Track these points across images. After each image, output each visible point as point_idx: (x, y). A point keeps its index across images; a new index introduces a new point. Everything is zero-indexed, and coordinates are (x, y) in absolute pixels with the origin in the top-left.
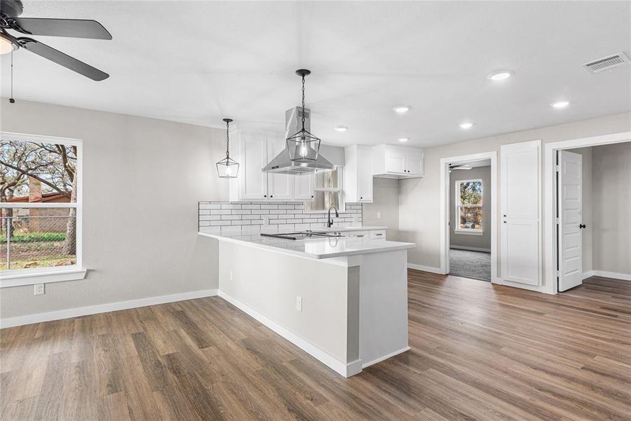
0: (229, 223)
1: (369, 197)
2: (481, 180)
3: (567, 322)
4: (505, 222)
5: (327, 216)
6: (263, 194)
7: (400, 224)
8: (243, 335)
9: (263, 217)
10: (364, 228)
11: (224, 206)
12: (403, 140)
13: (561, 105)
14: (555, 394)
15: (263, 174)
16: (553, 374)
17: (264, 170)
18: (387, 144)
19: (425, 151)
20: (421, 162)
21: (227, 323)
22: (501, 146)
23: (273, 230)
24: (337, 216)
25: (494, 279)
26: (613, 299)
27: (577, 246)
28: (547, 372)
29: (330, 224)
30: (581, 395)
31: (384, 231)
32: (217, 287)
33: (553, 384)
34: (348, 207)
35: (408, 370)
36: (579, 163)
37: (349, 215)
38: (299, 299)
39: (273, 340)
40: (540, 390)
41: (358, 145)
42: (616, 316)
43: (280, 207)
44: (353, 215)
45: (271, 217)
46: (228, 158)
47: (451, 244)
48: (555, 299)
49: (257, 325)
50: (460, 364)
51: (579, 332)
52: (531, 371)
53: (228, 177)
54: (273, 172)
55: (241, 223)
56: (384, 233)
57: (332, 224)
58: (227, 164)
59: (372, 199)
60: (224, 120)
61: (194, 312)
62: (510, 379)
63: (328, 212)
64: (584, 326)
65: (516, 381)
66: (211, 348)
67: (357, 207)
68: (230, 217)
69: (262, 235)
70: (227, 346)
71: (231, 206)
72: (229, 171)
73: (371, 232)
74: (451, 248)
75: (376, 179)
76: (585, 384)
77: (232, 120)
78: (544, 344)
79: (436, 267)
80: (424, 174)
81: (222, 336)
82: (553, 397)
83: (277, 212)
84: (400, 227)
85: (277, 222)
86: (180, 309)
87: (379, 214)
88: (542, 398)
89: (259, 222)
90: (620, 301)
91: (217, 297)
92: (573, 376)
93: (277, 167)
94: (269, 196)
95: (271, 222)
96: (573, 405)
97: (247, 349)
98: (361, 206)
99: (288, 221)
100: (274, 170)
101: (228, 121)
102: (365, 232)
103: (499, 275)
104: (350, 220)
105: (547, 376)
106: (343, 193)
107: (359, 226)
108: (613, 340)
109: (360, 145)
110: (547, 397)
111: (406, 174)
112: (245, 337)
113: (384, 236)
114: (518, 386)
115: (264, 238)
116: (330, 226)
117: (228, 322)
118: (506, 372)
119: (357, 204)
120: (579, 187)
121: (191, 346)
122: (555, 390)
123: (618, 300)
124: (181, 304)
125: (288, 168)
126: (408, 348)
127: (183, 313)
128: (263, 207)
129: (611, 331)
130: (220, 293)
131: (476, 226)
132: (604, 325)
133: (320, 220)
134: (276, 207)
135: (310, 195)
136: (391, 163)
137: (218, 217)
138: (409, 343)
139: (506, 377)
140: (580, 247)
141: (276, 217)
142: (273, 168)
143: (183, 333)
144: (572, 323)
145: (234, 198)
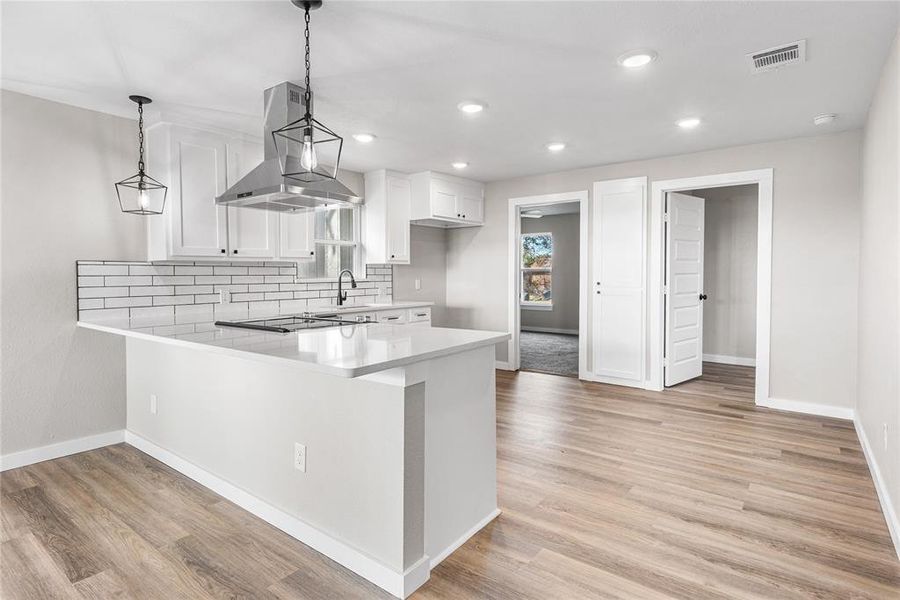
0: (148, 301)
1: (404, 255)
2: (550, 234)
3: (692, 432)
4: (599, 292)
5: (336, 286)
6: (218, 247)
7: (447, 298)
8: (180, 529)
9: (218, 289)
10: (398, 304)
11: (135, 270)
12: (460, 166)
13: (689, 124)
14: (734, 566)
15: (219, 209)
16: (714, 526)
17: (221, 200)
18: (433, 171)
19: (486, 187)
20: (480, 204)
21: (142, 505)
22: (595, 183)
23: (238, 314)
24: (354, 286)
25: (584, 374)
26: (727, 392)
27: (695, 324)
28: (706, 524)
29: (341, 299)
30: (767, 560)
31: (429, 309)
32: (122, 424)
33: (721, 546)
34: (370, 271)
35: (508, 559)
36: (700, 211)
37: (372, 285)
38: (300, 447)
39: (246, 532)
40: (712, 561)
41: (387, 170)
42: (742, 417)
43: (252, 271)
44: (378, 285)
45: (234, 289)
46: (142, 174)
47: (522, 324)
48: (663, 397)
49: (209, 499)
50: (584, 531)
51: (714, 447)
52: (684, 525)
53: (142, 212)
54: (238, 205)
55: (173, 300)
56: (428, 311)
57: (345, 299)
58: (141, 187)
59: (408, 258)
60: (132, 97)
61: (67, 487)
62: (665, 548)
63: (337, 280)
64: (714, 436)
65: (673, 550)
66: (102, 575)
67: (384, 271)
68: (150, 291)
69: (218, 324)
70: (142, 565)
71: (153, 270)
72: (144, 200)
73: (410, 310)
74: (522, 331)
75: (415, 227)
76: (761, 537)
77: (149, 101)
78: (683, 474)
79: (504, 361)
80: (484, 221)
81: (129, 540)
82: (731, 572)
83: (247, 280)
84: (447, 301)
85: (247, 297)
86: (30, 483)
87: (417, 282)
88: (721, 578)
89: (212, 299)
90: (737, 393)
91: (122, 446)
92: (739, 525)
93: (250, 194)
94: (232, 250)
95: (236, 298)
96: (764, 581)
97: (188, 563)
98: (392, 269)
99: (268, 296)
100: (241, 200)
101: (141, 100)
102: (400, 312)
103: (590, 368)
104: (373, 292)
105: (707, 532)
106: (362, 248)
107: (387, 303)
108: (755, 455)
109: (390, 170)
110: (727, 574)
111: (460, 221)
112: (185, 534)
113: (428, 317)
114: (679, 560)
115: (222, 330)
116: (341, 304)
117: (145, 502)
118: (653, 535)
119: (384, 267)
120: (699, 243)
121: (49, 577)
122: (728, 557)
123: (732, 393)
124: (36, 471)
125: (267, 198)
126: (497, 512)
127: (38, 492)
128: (218, 271)
129: (749, 440)
130: (129, 437)
131: (531, 297)
132: (736, 432)
133: (324, 294)
134: (244, 271)
135: (308, 250)
136: (439, 203)
137: (124, 292)
138: (498, 503)
139: (657, 544)
140: (699, 326)
141: (244, 289)
142: (241, 196)
143: (33, 545)
144: (698, 433)
145: (157, 252)
